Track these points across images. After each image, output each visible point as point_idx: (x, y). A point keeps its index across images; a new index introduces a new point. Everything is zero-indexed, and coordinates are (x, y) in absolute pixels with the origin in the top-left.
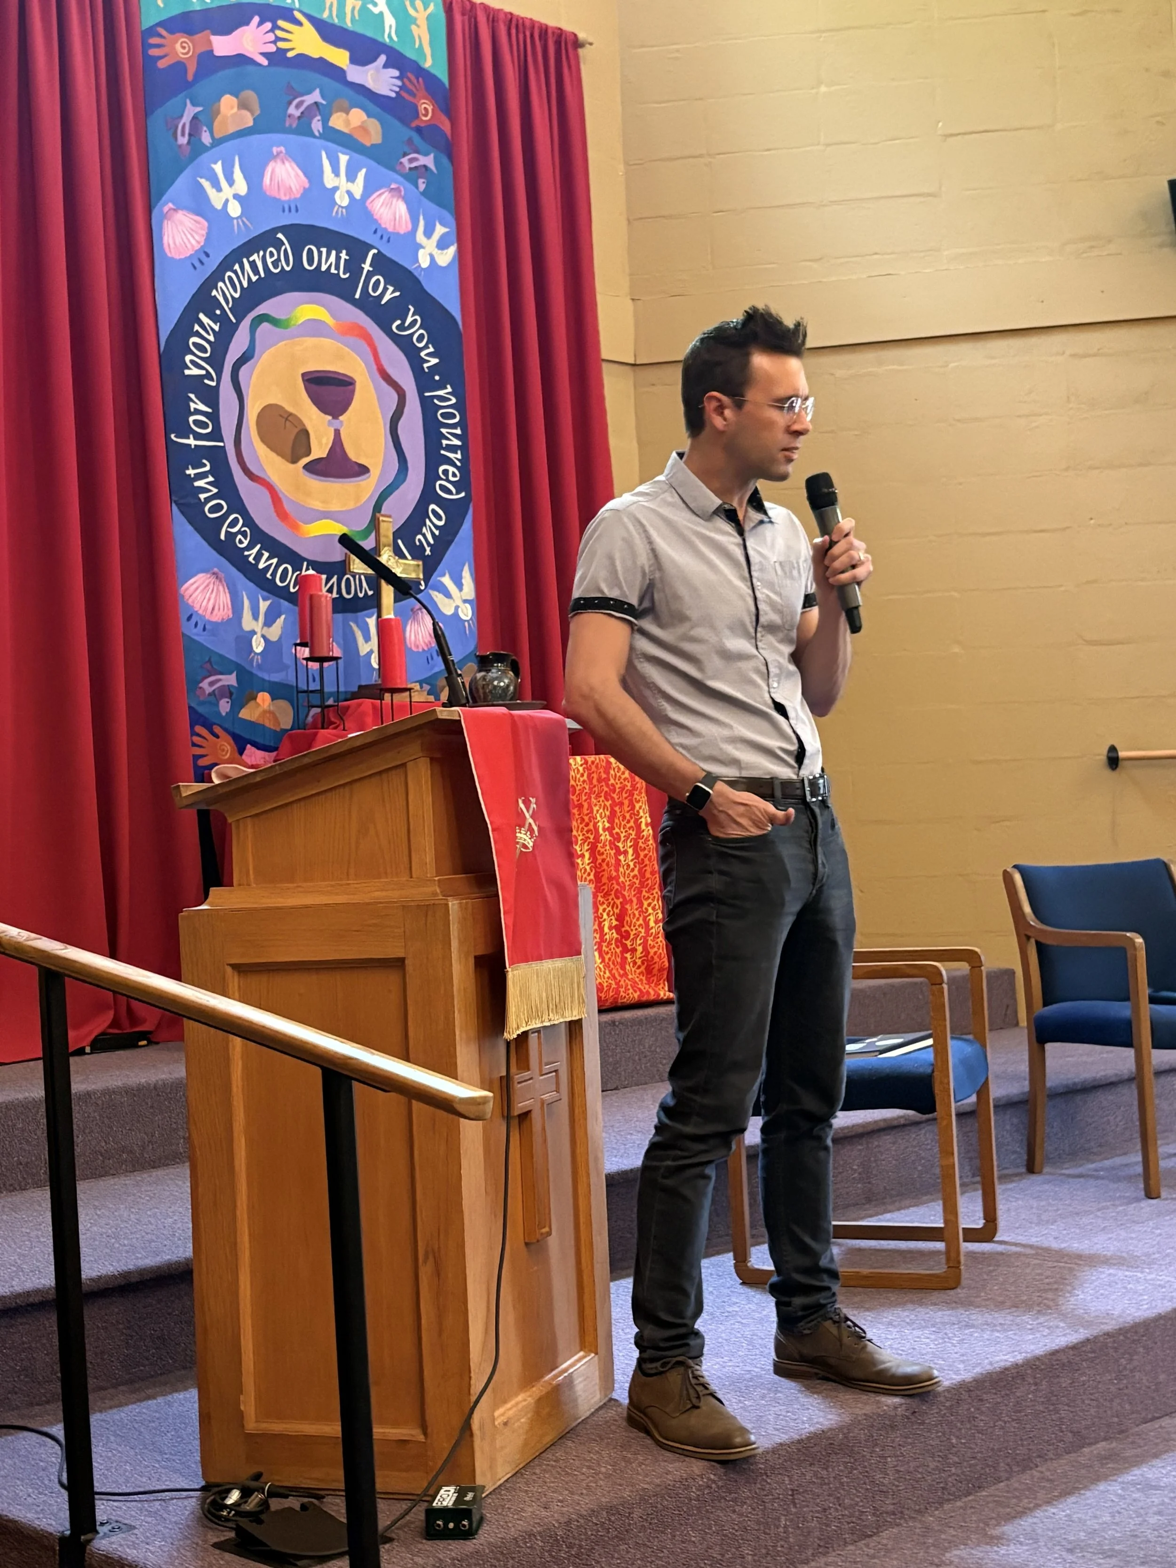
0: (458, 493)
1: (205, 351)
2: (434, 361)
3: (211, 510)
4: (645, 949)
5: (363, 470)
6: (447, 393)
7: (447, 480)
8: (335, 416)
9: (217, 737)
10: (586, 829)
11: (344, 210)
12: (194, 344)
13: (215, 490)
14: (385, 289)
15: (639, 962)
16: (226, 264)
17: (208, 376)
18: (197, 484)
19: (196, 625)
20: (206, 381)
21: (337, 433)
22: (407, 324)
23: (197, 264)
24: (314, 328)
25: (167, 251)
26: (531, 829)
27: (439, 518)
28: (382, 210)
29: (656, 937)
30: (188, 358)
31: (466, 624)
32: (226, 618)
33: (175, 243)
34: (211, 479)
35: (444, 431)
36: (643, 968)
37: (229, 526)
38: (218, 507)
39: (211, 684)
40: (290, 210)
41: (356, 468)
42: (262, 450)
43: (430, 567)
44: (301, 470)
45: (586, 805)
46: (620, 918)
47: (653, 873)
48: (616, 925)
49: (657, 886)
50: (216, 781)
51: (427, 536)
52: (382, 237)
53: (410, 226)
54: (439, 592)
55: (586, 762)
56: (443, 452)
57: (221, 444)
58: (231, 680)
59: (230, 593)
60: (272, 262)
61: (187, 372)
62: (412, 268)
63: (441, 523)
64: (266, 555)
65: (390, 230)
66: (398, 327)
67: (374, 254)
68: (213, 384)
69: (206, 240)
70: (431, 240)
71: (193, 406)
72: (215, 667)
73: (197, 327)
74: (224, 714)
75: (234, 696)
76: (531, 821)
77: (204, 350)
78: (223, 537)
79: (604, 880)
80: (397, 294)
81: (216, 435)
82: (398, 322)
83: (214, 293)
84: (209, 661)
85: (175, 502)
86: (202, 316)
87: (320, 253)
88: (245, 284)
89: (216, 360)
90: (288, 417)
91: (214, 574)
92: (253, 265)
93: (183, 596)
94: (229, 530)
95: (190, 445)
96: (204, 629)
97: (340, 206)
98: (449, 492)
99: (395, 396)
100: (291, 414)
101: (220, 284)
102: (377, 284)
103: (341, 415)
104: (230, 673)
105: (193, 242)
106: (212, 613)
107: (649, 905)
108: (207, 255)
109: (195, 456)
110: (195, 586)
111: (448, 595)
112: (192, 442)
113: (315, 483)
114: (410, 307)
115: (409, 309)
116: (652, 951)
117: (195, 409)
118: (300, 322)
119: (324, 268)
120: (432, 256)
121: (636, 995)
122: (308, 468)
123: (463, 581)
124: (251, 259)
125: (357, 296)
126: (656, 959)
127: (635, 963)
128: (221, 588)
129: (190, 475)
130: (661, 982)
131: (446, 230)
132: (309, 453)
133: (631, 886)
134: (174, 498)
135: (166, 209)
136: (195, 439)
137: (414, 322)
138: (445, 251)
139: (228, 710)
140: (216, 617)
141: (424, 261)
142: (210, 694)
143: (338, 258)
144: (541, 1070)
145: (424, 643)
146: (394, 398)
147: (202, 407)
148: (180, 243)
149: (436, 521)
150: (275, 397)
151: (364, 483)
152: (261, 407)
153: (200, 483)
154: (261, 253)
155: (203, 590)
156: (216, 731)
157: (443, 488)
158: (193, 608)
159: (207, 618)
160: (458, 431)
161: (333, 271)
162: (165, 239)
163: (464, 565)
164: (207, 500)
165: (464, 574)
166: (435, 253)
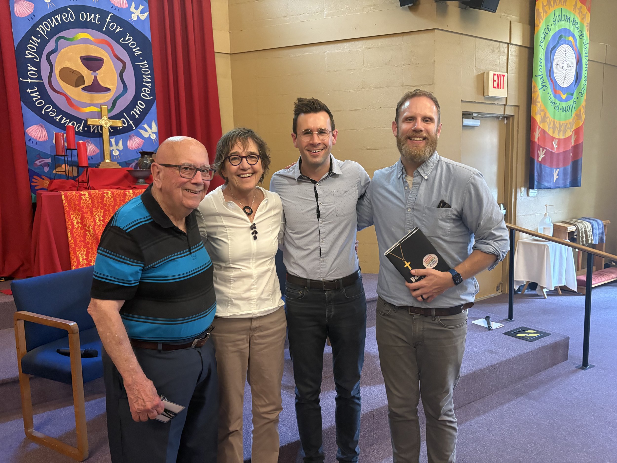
0: (149, 97)
2: (140, 52)
3: (38, 104)
5: (108, 90)
6: (145, 63)
7: (146, 93)
8: (94, 71)
9: (43, 179)
12: (30, 47)
13: (40, 97)
14: (117, 28)
16: (44, 19)
17: (36, 58)
18: (31, 95)
19: (33, 142)
20: (35, 60)
21: (95, 77)
22: (126, 40)
23: (30, 19)
24: (85, 41)
25: (16, 14)
27: (142, 105)
30: (27, 52)
31: (154, 140)
32: (45, 140)
33: (20, 12)
34: (38, 93)
35: (144, 76)
37: (45, 109)
38: (41, 103)
39: (40, 162)
40: (73, 0)
41: (105, 89)
42: (62, 83)
43: (138, 122)
44: (81, 90)
51: (137, 111)
52: (115, 10)
53: (127, 6)
54: (143, 130)
56: (144, 83)
57: (42, 81)
58: (49, 160)
59: (47, 131)
60: (65, 18)
61: (26, 57)
62: (129, 20)
63: (143, 107)
65: (119, 7)
66: (122, 41)
67: (112, 15)
68: (38, 61)
69: (33, 11)
70: (137, 11)
71: (29, 68)
72: (41, 156)
73: (30, 41)
74: (46, 172)
75: (50, 166)
77: (34, 49)
78: (43, 113)
81: (40, 78)
82: (123, 39)
84: (39, 154)
86: (32, 37)
87: (87, 15)
88: (53, 26)
89: (39, 52)
91: (40, 125)
92: (56, 19)
93: (27, 133)
95: (29, 82)
96: (36, 144)
98: (147, 97)
99: (122, 64)
100: (74, 71)
101: (40, 26)
102: (113, 26)
103: (97, 71)
104: (49, 158)
105: (28, 11)
106: (39, 138)
108: (34, 16)
109: (31, 85)
110: (32, 129)
111: (146, 131)
112: (29, 80)
113: (86, 94)
114: (128, 34)
118: (79, 39)
119: (88, 20)
120: (138, 16)
122: (84, 89)
123: (152, 126)
124: (55, 17)
125: (104, 30)
128: (43, 130)
129: (28, 92)
131: (143, 7)
132: (84, 84)
134: (21, 100)
136: (30, 79)
137: (130, 39)
138: (144, 14)
139: (48, 170)
140: (42, 140)
141: (134, 17)
142: (39, 165)
143: (95, 17)
145: (135, 147)
146: (121, 65)
147: (33, 69)
148: (22, 12)
149: (140, 107)
150: (67, 64)
151: (108, 94)
152: (61, 68)
153: (34, 95)
154: (60, 15)
155: (36, 130)
156: (43, 177)
157: (144, 95)
158: (31, 137)
159: (37, 140)
160: (150, 76)
161: (93, 21)
162: (15, 10)
163: (152, 121)
164: (36, 100)
165: (152, 124)
166: (140, 15)
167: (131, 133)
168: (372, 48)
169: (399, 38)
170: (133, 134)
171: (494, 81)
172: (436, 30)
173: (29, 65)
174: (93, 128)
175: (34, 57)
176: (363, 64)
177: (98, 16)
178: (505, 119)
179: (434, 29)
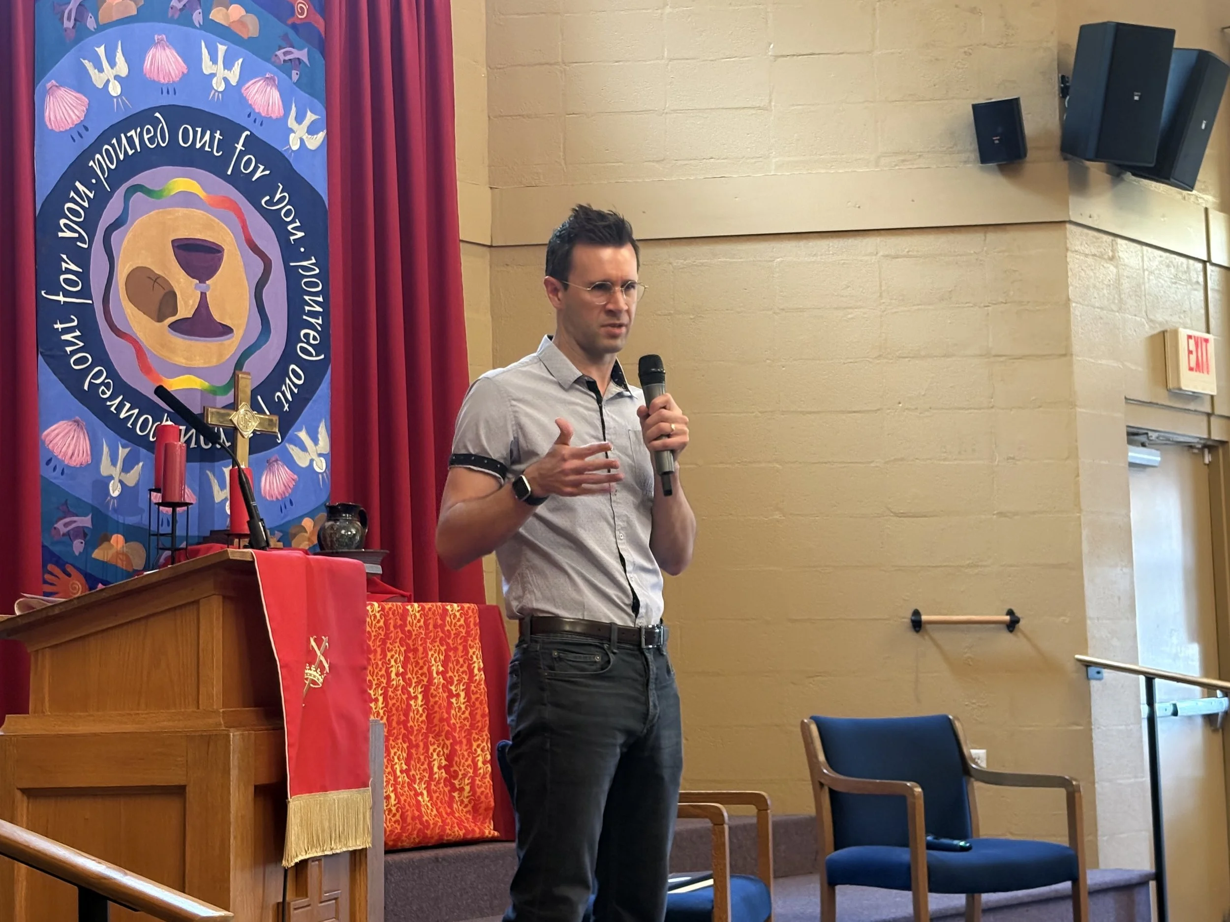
0: (317, 355)
1: (79, 216)
2: (300, 234)
3: (76, 362)
4: (472, 789)
5: (226, 330)
6: (312, 264)
7: (308, 343)
8: (202, 280)
9: (69, 575)
10: (420, 672)
11: (220, 95)
12: (69, 209)
13: (82, 344)
14: (256, 168)
15: (466, 801)
16: (105, 137)
17: (81, 238)
18: (64, 337)
19: (55, 469)
20: (79, 244)
21: (203, 295)
22: (275, 200)
23: (76, 137)
24: (187, 199)
25: (48, 123)
26: (321, 667)
27: (298, 377)
28: (257, 96)
29: (484, 777)
30: (62, 222)
31: (320, 476)
32: (84, 463)
33: (56, 118)
34: (78, 333)
35: (307, 298)
36: (469, 808)
37: (91, 379)
38: (83, 360)
39: (66, 525)
40: (168, 92)
41: (220, 328)
42: (129, 309)
43: (287, 422)
44: (167, 328)
45: (421, 649)
46: (449, 758)
47: (483, 716)
48: (446, 765)
49: (486, 729)
50: (18, 613)
51: (286, 393)
52: (255, 121)
53: (282, 112)
54: (296, 445)
55: (423, 609)
56: (305, 317)
57: (90, 302)
58: (86, 521)
59: (89, 439)
60: (148, 139)
61: (61, 234)
62: (282, 149)
63: (300, 382)
64: (128, 405)
65: (264, 114)
66: (266, 203)
67: (247, 135)
68: (86, 246)
69: (85, 116)
70: (302, 126)
71: (64, 265)
72: (71, 509)
73: (72, 194)
74: (77, 554)
75: (88, 538)
76: (322, 659)
77: (77, 214)
78: (86, 388)
79: (436, 721)
80: (267, 172)
81: (85, 293)
82: (267, 198)
83: (91, 163)
84: (66, 503)
85: (41, 353)
86: (78, 184)
87: (195, 133)
88: (122, 157)
89: (89, 225)
90: (157, 280)
91: (75, 421)
92: (130, 140)
93: (44, 442)
94: (92, 381)
95: (60, 301)
96: (62, 473)
97: (216, 91)
98: (309, 354)
100: (159, 277)
101: (98, 156)
102: (249, 161)
103: (208, 279)
104: (86, 515)
105: (74, 117)
106: (71, 458)
107: (478, 746)
108: (86, 129)
109: (64, 313)
110: (56, 432)
111: (304, 448)
112: (61, 298)
113: (179, 341)
114: (279, 184)
115: (279, 187)
116: (479, 791)
117: (66, 268)
118: (172, 193)
119: (198, 146)
120: (302, 140)
121: (461, 833)
122: (172, 326)
123: (320, 436)
124: (129, 135)
125: (229, 173)
126: (483, 798)
127: (462, 802)
128: (82, 436)
129: (58, 329)
130: (487, 821)
131: (314, 117)
132: (175, 312)
133: (461, 728)
134: (40, 349)
135: (49, 85)
136: (64, 296)
137: (282, 199)
138: (315, 136)
139: (81, 550)
140: (75, 462)
141: (294, 145)
142: (64, 535)
143: (212, 139)
144: (320, 897)
145: (279, 493)
146: (260, 266)
147: (73, 267)
148: (61, 117)
149: (295, 379)
150: (145, 260)
151: (227, 342)
152: (131, 269)
153: (67, 337)
154: (139, 130)
155: (64, 436)
156: (68, 570)
157: (303, 350)
158: (52, 452)
159: (66, 462)
160: (320, 299)
161: (207, 149)
162: (47, 114)
163: (320, 421)
164: (73, 353)
165: (320, 429)
166: (306, 137)
167: (272, 452)
168: (904, 256)
169: (977, 238)
170: (277, 456)
171: (1190, 352)
172: (1068, 226)
173: (64, 257)
174: (185, 435)
175: (76, 235)
176: (881, 296)
177: (218, 135)
178: (1206, 451)
179: (1064, 222)
